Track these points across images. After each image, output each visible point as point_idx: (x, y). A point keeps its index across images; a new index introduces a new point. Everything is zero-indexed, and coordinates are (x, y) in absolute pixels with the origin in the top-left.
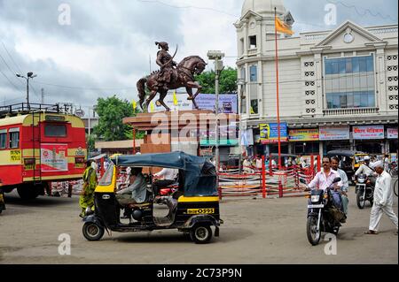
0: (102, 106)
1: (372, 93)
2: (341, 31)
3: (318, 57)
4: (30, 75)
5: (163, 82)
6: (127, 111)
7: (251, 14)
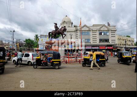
0: (27, 40)
1: (90, 39)
2: (84, 26)
3: (79, 31)
4: (14, 31)
5: (56, 33)
6: (32, 42)
7: (64, 22)
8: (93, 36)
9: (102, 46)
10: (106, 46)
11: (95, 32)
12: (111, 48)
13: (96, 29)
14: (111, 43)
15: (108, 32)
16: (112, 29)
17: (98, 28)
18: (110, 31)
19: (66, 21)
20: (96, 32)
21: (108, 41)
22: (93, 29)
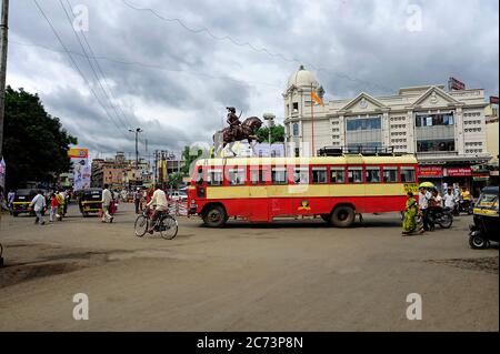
1: (380, 143)
2: (359, 100)
3: (342, 118)
4: (138, 130)
7: (293, 88)
8: (394, 130)
9: (427, 166)
10: (443, 166)
11: (400, 119)
12: (463, 172)
13: (403, 108)
14: (461, 152)
15: (452, 114)
16: (468, 103)
17: (412, 101)
18: (459, 110)
19: (297, 85)
20: (404, 118)
21: (453, 149)
22: (393, 108)
